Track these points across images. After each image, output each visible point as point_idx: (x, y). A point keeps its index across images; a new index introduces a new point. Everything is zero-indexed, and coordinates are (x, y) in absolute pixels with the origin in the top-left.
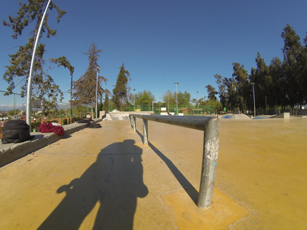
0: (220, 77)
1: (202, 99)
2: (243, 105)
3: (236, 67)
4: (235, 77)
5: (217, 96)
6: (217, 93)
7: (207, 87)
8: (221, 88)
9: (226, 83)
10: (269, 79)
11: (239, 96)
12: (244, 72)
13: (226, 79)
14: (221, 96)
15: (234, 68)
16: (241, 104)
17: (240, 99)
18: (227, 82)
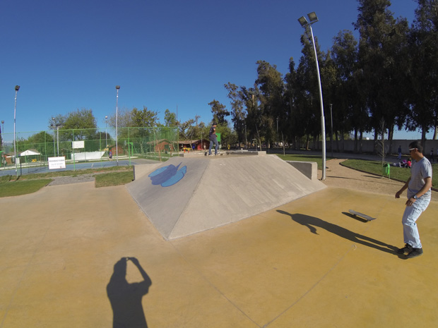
0: (234, 88)
1: (193, 122)
2: (273, 132)
3: (262, 67)
4: (260, 85)
5: (229, 118)
6: (228, 114)
7: (211, 104)
8: (235, 105)
9: (243, 98)
10: (330, 74)
11: (265, 118)
12: (277, 75)
13: (244, 89)
14: (236, 119)
15: (259, 69)
16: (269, 131)
17: (267, 123)
18: (245, 95)
